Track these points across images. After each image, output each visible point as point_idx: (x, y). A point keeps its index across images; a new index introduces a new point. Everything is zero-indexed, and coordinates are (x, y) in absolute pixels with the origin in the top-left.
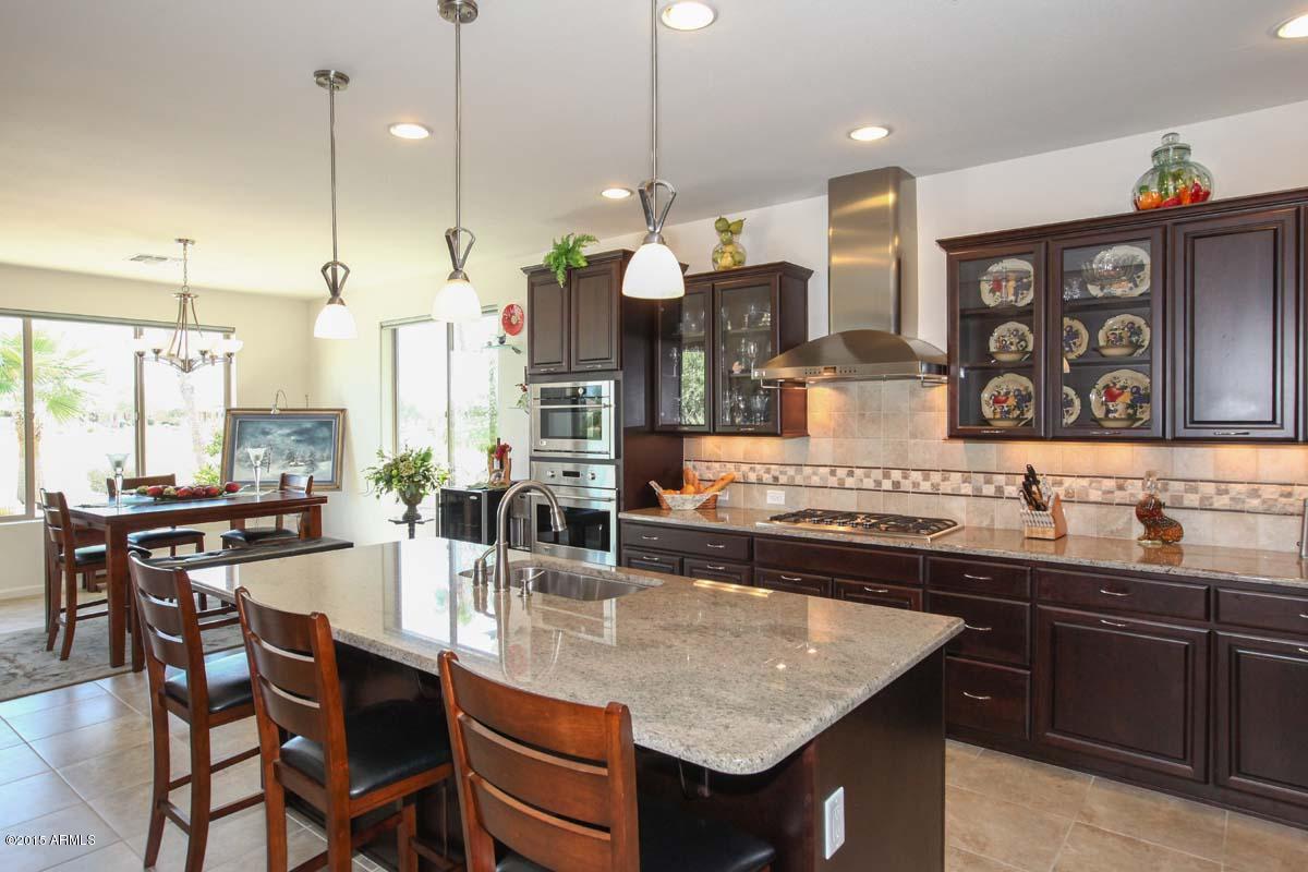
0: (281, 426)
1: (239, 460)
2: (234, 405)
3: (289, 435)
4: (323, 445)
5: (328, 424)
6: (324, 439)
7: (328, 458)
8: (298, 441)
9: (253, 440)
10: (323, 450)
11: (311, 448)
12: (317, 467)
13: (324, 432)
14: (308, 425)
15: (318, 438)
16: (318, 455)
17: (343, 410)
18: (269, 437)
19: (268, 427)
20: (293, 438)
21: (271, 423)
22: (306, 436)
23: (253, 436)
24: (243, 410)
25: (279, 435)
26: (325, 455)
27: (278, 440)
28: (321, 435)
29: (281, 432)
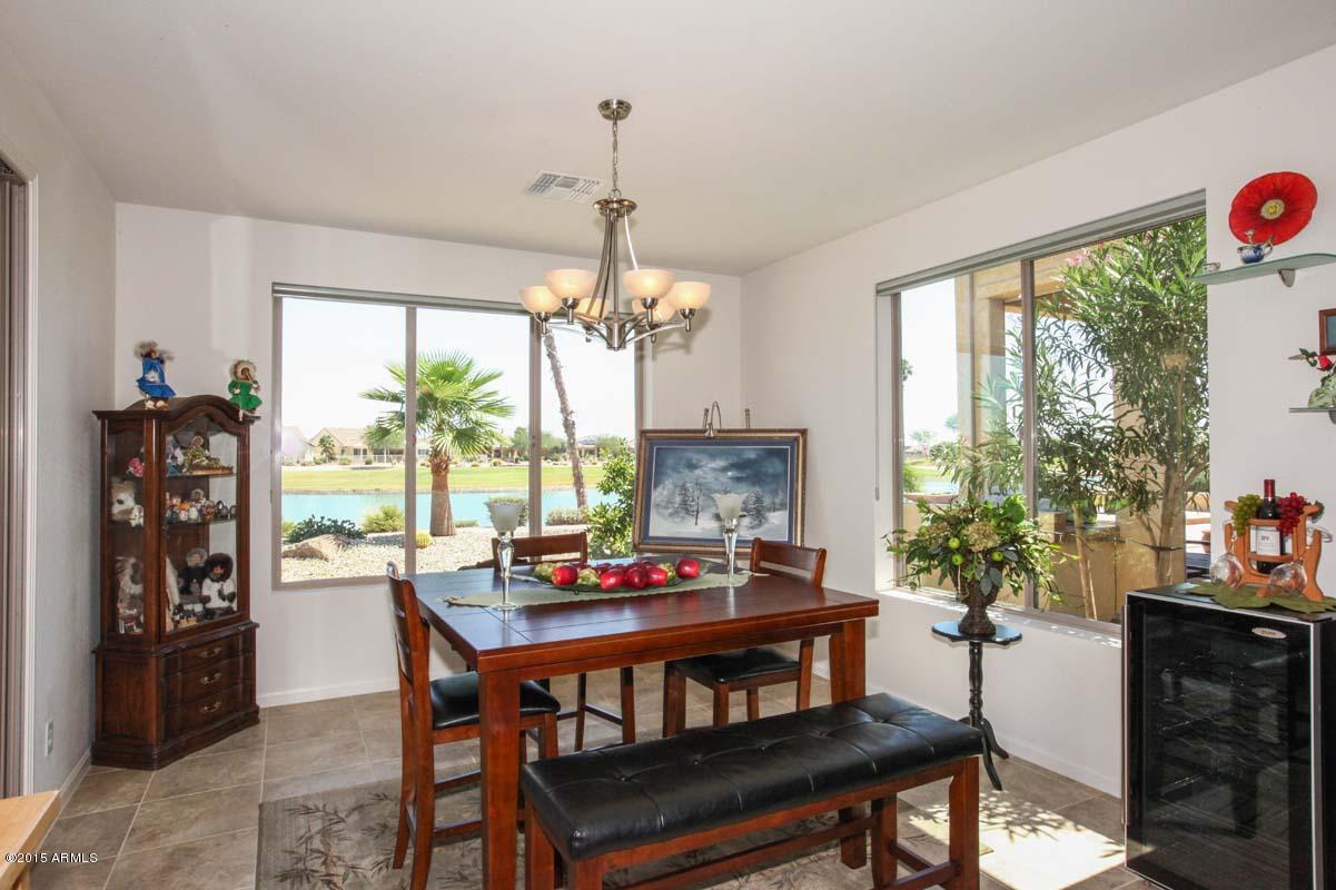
0: (713, 456)
1: (657, 505)
2: (649, 425)
3: (725, 470)
4: (774, 486)
5: (781, 454)
6: (775, 477)
7: (783, 506)
8: (738, 479)
9: (675, 475)
10: (774, 493)
11: (757, 489)
12: (765, 519)
13: (774, 466)
14: (750, 453)
15: (766, 475)
16: (767, 501)
17: (804, 432)
18: (698, 472)
19: (695, 457)
20: (730, 474)
21: (699, 452)
22: (749, 472)
23: (675, 470)
24: (662, 431)
25: (710, 468)
26: (777, 501)
27: (710, 477)
28: (771, 471)
29: (713, 465)
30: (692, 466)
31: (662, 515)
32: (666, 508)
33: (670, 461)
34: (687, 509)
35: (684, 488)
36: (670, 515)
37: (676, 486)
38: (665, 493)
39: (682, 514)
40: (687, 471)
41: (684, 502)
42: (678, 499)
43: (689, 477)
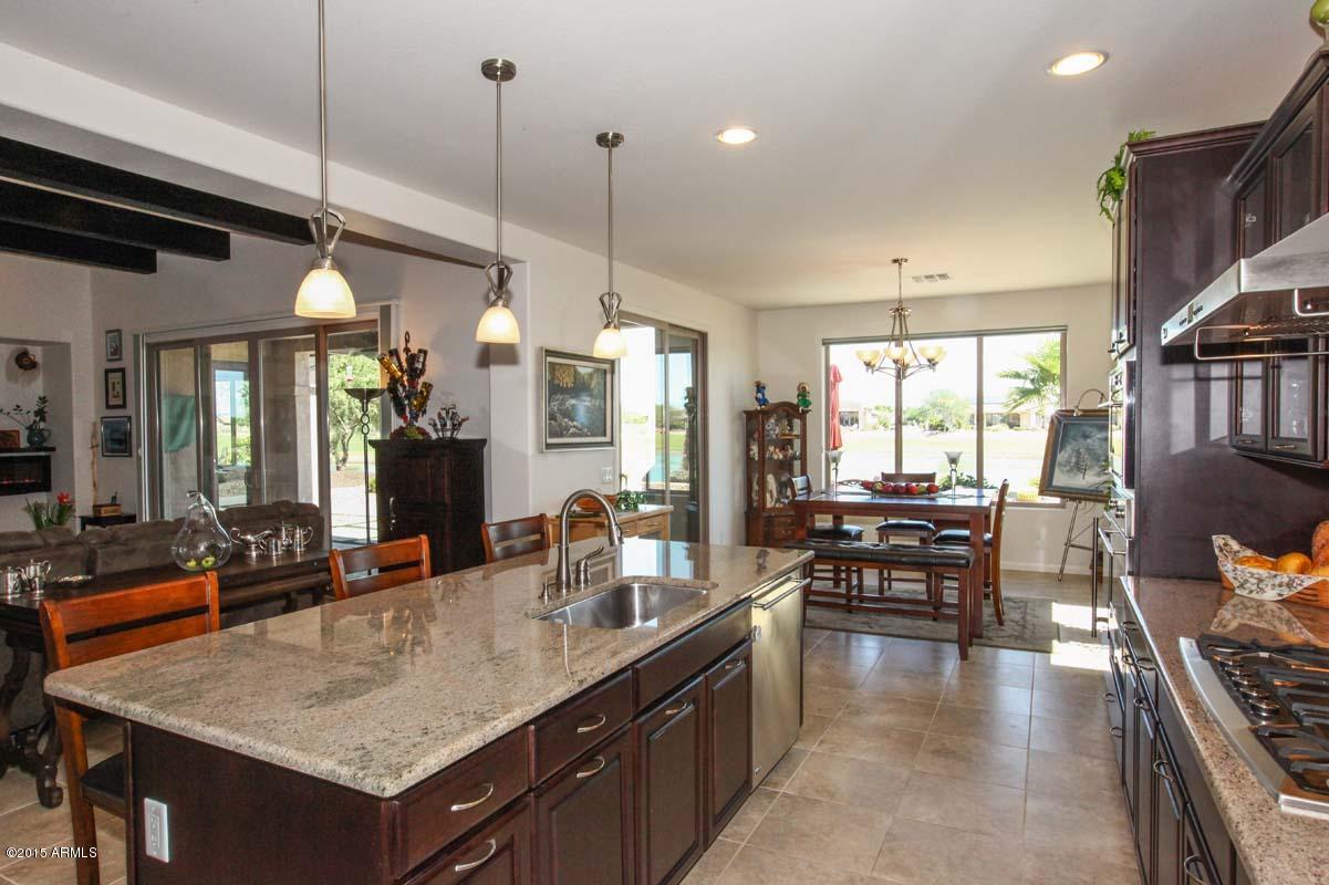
1: (1060, 464)
9: (1074, 443)
18: (1088, 441)
21: (1092, 426)
23: (1074, 439)
24: (1061, 411)
27: (1096, 445)
29: (1099, 436)
30: (1086, 437)
31: (1063, 472)
32: (1065, 466)
33: (1071, 433)
34: (1079, 467)
35: (1078, 453)
36: (1068, 471)
37: (1073, 451)
38: (1066, 456)
39: (1075, 471)
40: (1081, 440)
41: (1077, 463)
42: (1074, 460)
43: (1082, 444)
